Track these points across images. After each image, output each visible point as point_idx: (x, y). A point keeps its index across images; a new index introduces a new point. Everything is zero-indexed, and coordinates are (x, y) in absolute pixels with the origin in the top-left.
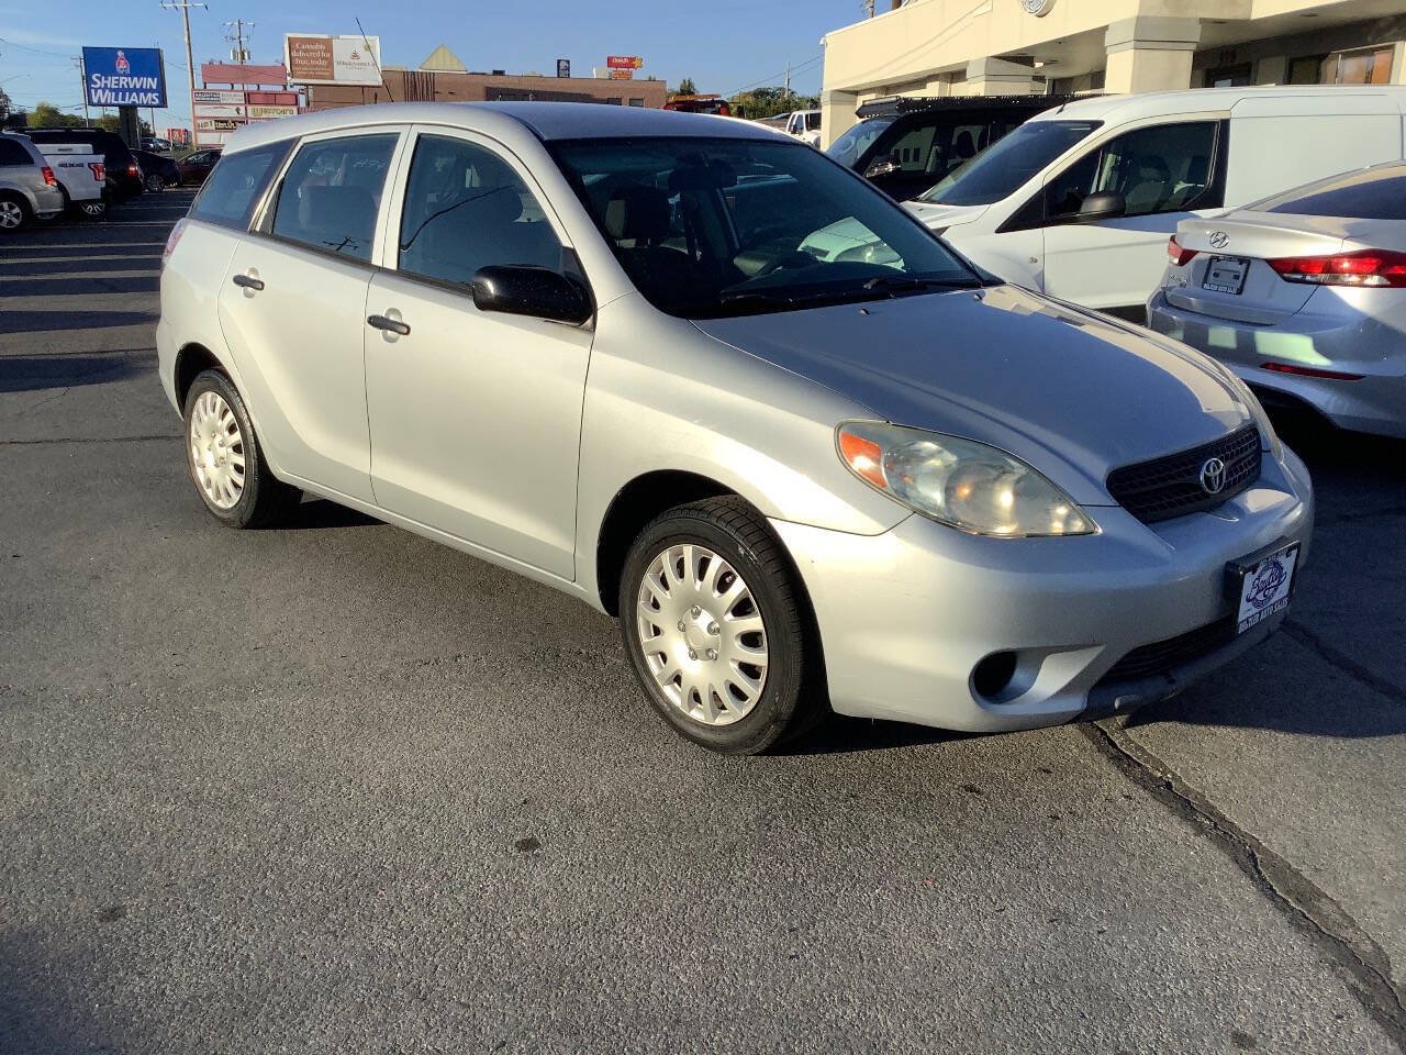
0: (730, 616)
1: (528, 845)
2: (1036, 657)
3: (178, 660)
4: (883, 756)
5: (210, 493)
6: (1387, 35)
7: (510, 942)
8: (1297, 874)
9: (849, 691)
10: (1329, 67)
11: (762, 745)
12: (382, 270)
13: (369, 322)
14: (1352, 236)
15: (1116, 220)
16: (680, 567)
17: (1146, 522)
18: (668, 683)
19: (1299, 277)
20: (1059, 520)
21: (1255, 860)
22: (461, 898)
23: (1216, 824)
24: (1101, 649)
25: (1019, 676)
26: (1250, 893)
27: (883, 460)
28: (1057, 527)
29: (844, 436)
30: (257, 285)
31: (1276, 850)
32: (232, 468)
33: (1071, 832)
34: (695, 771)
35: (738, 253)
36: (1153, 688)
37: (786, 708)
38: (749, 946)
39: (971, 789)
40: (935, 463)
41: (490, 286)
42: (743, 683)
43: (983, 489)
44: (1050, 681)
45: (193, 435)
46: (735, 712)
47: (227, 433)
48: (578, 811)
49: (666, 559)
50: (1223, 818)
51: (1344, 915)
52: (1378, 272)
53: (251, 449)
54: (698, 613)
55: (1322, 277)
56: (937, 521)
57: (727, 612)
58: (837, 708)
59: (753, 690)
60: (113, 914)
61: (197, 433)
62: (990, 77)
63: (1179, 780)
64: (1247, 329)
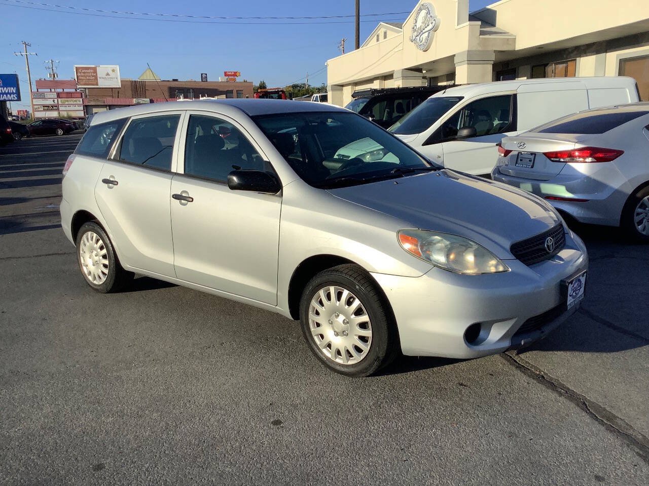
0: (353, 316)
1: (277, 423)
2: (489, 324)
3: (95, 354)
4: (421, 373)
5: (90, 278)
6: (572, 55)
7: (281, 465)
8: (605, 409)
9: (410, 344)
10: (549, 69)
11: (371, 371)
12: (176, 174)
13: (173, 197)
14: (579, 142)
15: (473, 138)
16: (329, 297)
17: (528, 265)
18: (325, 347)
19: (558, 159)
20: (492, 266)
21: (586, 405)
22: (254, 448)
23: (566, 392)
24: (516, 319)
25: (482, 333)
26: (587, 419)
27: (419, 245)
28: (493, 270)
29: (401, 236)
30: (115, 183)
31: (593, 400)
32: (102, 266)
33: (508, 400)
34: (343, 385)
35: (325, 159)
36: (536, 335)
37: (382, 354)
38: (386, 458)
39: (462, 385)
40: (439, 245)
41: (235, 179)
42: (360, 344)
43: (460, 255)
44: (496, 335)
45: (81, 252)
46: (357, 358)
47: (99, 250)
48: (295, 406)
49: (322, 293)
50: (569, 389)
51: (627, 424)
52: (591, 156)
53: (113, 257)
54: (338, 316)
55: (568, 159)
56: (444, 269)
57: (352, 315)
58: (404, 353)
59: (366, 348)
60: (99, 467)
61: (83, 250)
62: (404, 77)
63: (547, 374)
64: (536, 182)
